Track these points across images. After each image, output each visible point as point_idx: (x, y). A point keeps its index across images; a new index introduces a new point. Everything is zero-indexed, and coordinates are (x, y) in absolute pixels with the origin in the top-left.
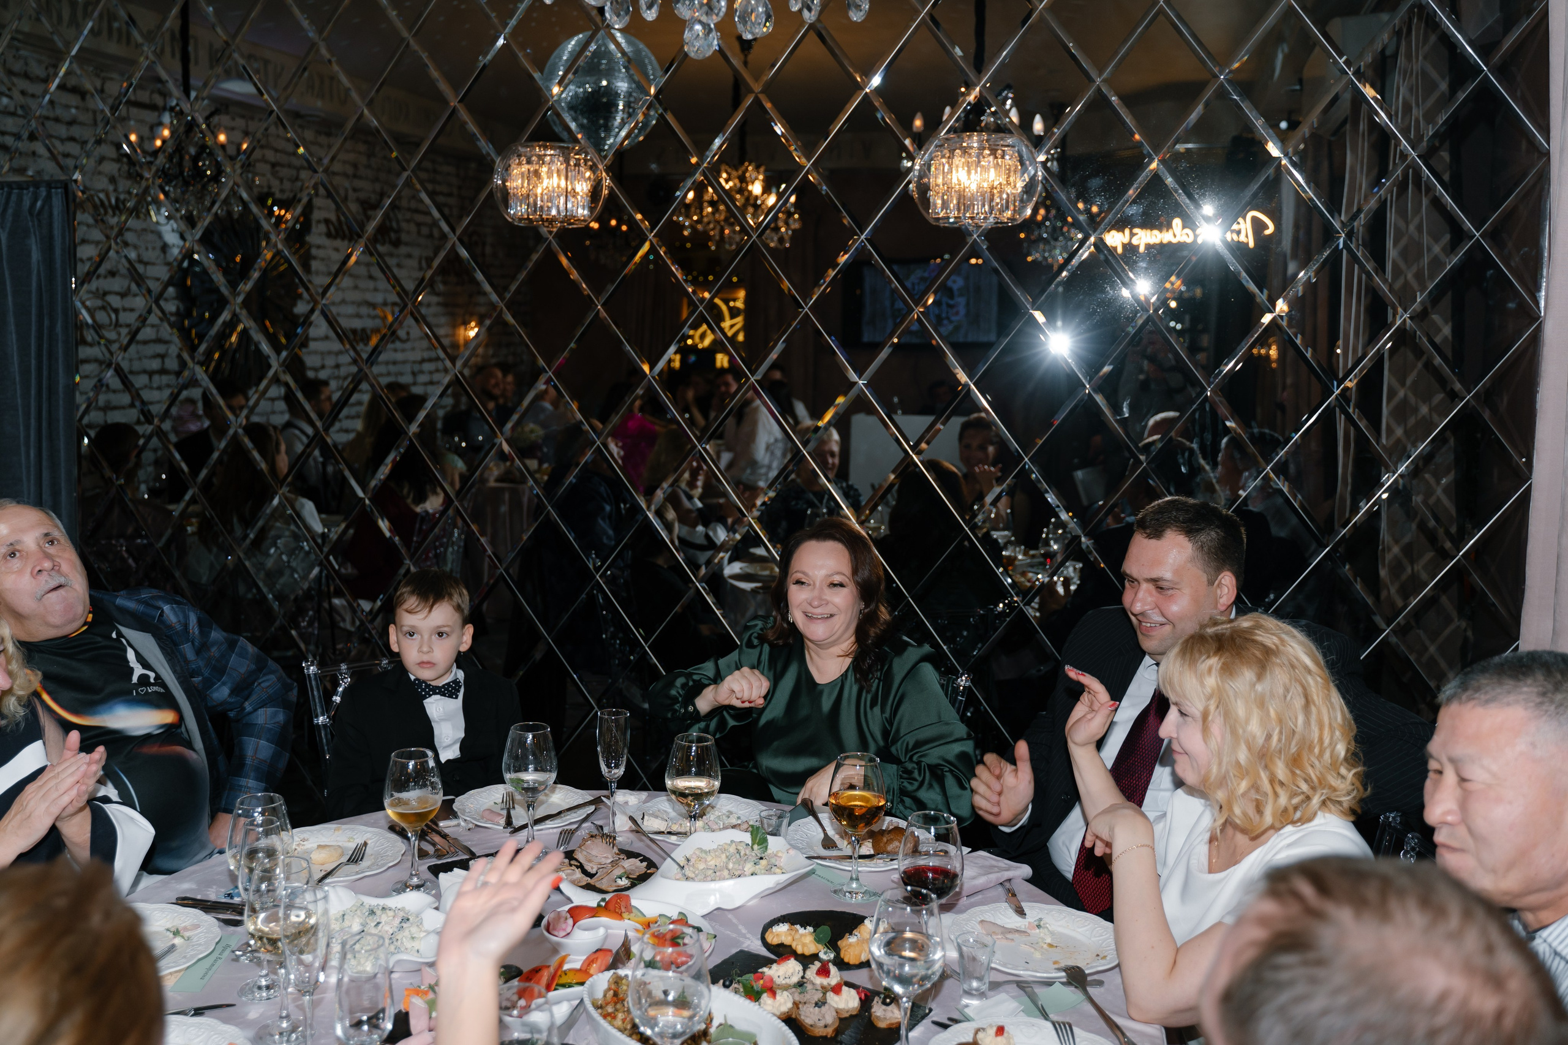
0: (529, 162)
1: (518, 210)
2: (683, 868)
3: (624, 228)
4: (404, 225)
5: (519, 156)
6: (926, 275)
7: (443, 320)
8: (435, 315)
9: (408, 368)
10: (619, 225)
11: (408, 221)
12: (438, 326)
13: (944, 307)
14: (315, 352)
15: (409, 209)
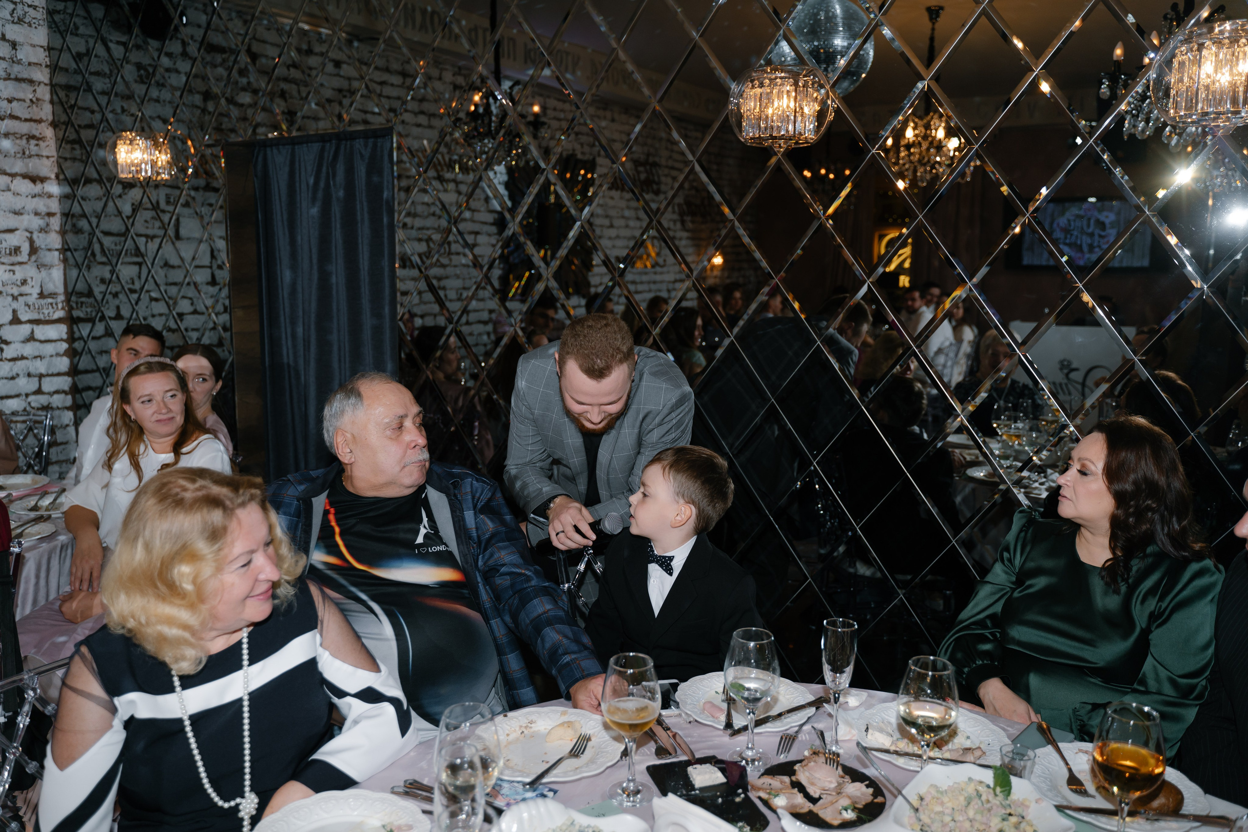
0: (761, 85)
1: (749, 133)
2: (917, 810)
3: (832, 176)
4: (663, 179)
5: (752, 81)
6: (1082, 213)
7: (691, 250)
8: (685, 246)
9: (664, 287)
10: (827, 174)
11: (666, 176)
12: (688, 255)
13: (1096, 237)
14: (597, 275)
15: (667, 167)
